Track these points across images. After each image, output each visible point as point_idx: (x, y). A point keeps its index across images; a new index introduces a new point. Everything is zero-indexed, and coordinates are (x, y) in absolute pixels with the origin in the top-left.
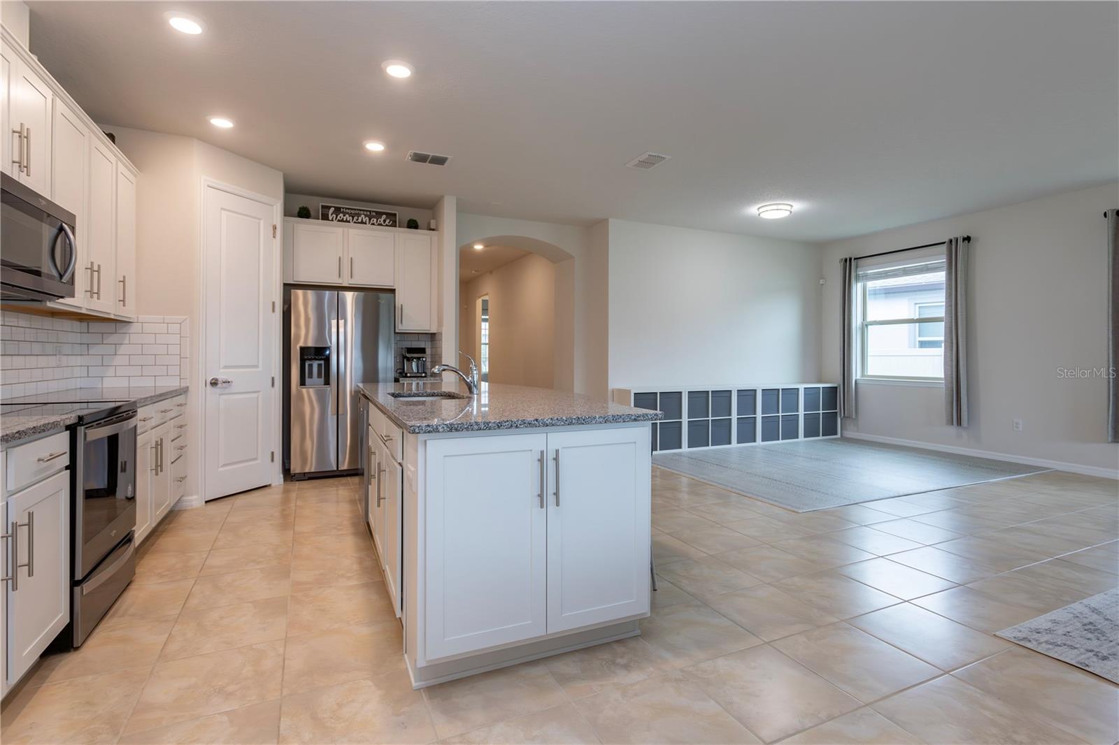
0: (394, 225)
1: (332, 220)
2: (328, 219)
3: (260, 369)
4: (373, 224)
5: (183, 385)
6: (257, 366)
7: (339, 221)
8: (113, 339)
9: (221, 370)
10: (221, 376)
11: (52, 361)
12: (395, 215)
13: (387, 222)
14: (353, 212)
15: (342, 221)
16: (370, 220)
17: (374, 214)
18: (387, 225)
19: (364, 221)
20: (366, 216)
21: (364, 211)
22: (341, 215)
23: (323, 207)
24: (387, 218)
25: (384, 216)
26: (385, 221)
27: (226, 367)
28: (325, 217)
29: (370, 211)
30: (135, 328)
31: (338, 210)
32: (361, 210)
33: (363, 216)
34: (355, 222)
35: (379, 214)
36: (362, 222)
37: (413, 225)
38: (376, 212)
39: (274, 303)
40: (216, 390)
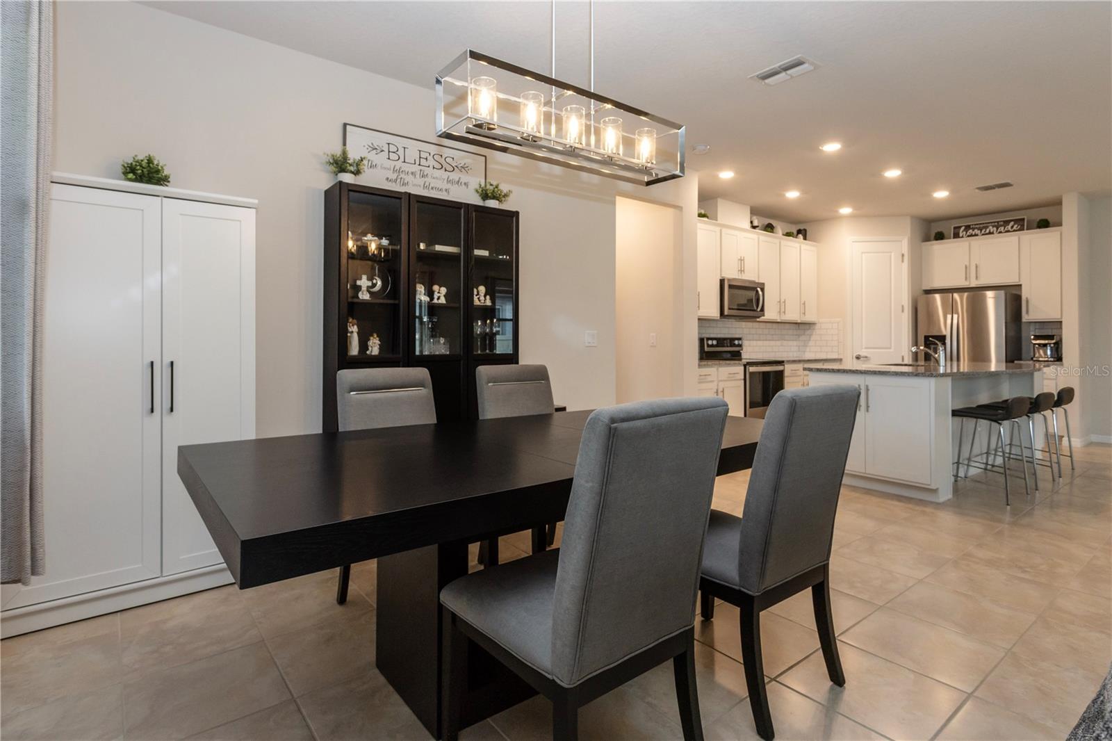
0: (1022, 229)
1: (962, 237)
2: (959, 237)
3: (891, 350)
4: (1000, 232)
5: (840, 357)
6: (890, 348)
7: (969, 236)
8: (808, 332)
9: (863, 350)
10: (863, 353)
11: (778, 343)
12: (1023, 219)
13: (1015, 228)
14: (981, 226)
15: (971, 235)
16: (997, 229)
17: (1002, 223)
18: (1014, 231)
19: (991, 231)
20: (993, 226)
21: (992, 223)
22: (971, 231)
23: (955, 228)
24: (1015, 224)
25: (1012, 223)
26: (1012, 227)
27: (866, 348)
28: (956, 236)
29: (998, 222)
30: (817, 327)
31: (968, 228)
32: (989, 223)
33: (991, 227)
34: (983, 235)
35: (1007, 223)
36: (990, 233)
37: (1044, 224)
38: (1004, 222)
39: (903, 306)
40: (859, 361)
